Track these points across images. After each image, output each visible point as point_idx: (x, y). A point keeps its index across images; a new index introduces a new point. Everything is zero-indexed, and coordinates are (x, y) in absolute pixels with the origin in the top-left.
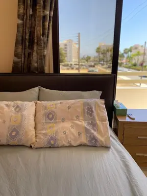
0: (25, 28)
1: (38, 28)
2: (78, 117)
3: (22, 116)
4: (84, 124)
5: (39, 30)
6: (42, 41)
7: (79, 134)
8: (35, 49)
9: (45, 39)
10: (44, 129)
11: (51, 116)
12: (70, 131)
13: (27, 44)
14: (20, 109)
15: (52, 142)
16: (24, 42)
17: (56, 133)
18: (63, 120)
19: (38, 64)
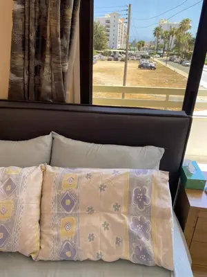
0: (27, 20)
1: (53, 21)
2: (117, 207)
3: (16, 202)
4: (129, 223)
5: (54, 26)
6: (60, 47)
7: (118, 241)
8: (47, 60)
9: (66, 43)
10: (55, 226)
11: (68, 202)
12: (101, 234)
13: (33, 50)
14: (14, 187)
15: (68, 254)
16: (27, 47)
17: (75, 236)
18: (91, 211)
19: (54, 87)
